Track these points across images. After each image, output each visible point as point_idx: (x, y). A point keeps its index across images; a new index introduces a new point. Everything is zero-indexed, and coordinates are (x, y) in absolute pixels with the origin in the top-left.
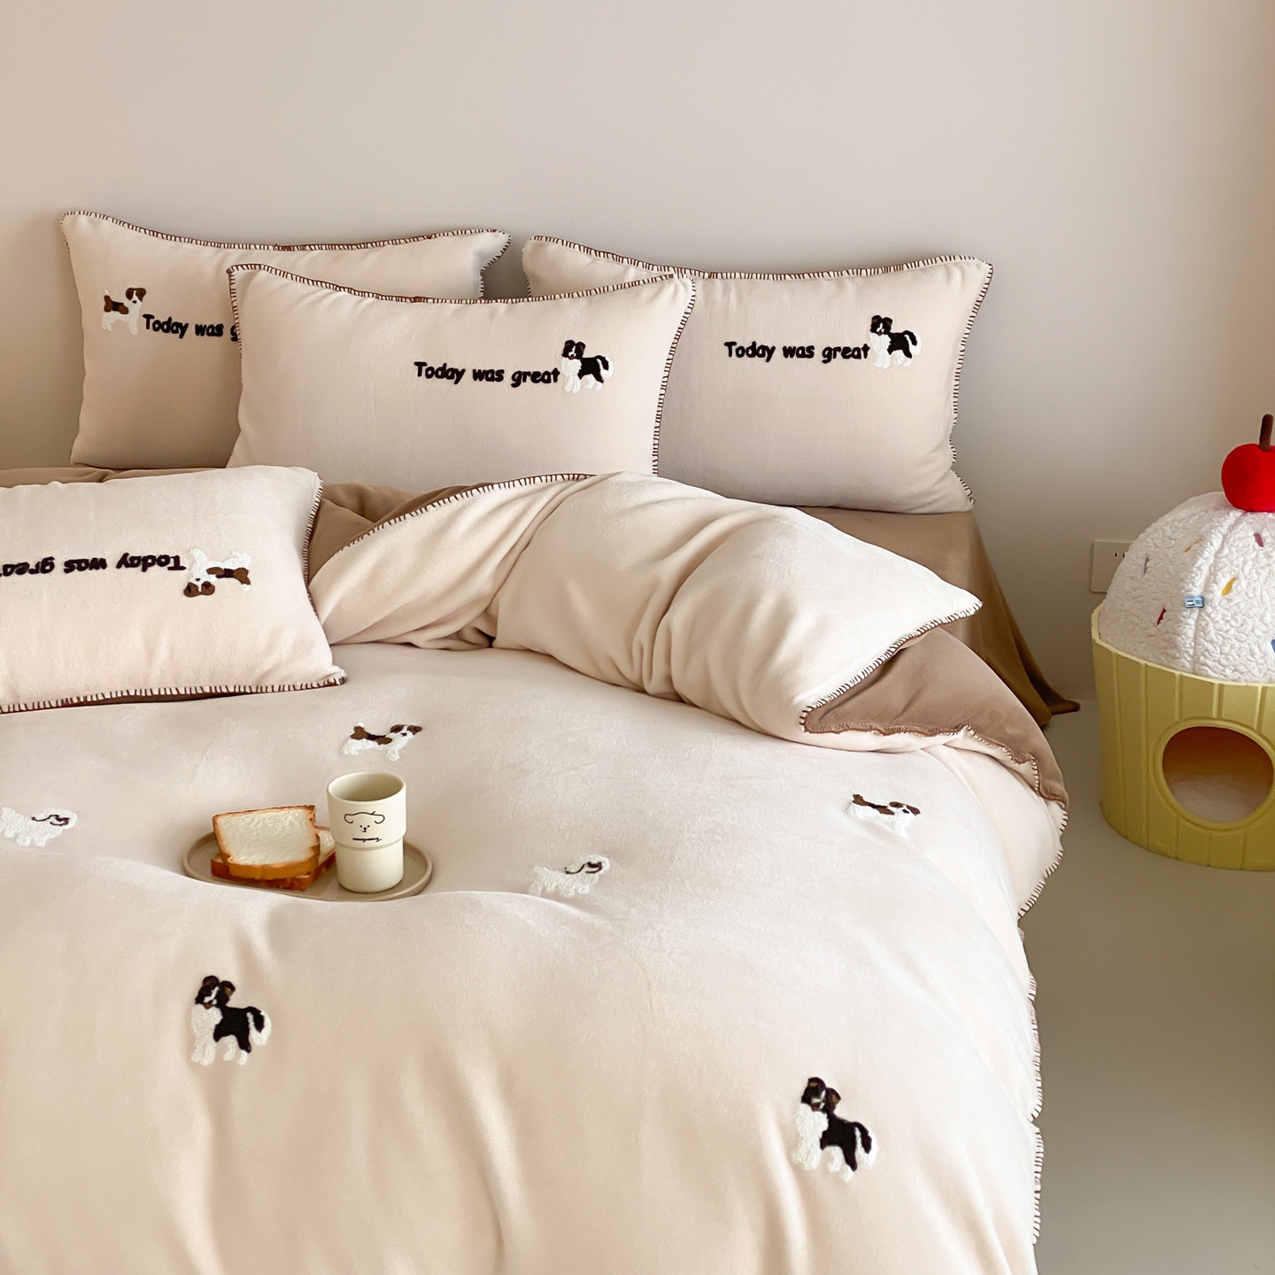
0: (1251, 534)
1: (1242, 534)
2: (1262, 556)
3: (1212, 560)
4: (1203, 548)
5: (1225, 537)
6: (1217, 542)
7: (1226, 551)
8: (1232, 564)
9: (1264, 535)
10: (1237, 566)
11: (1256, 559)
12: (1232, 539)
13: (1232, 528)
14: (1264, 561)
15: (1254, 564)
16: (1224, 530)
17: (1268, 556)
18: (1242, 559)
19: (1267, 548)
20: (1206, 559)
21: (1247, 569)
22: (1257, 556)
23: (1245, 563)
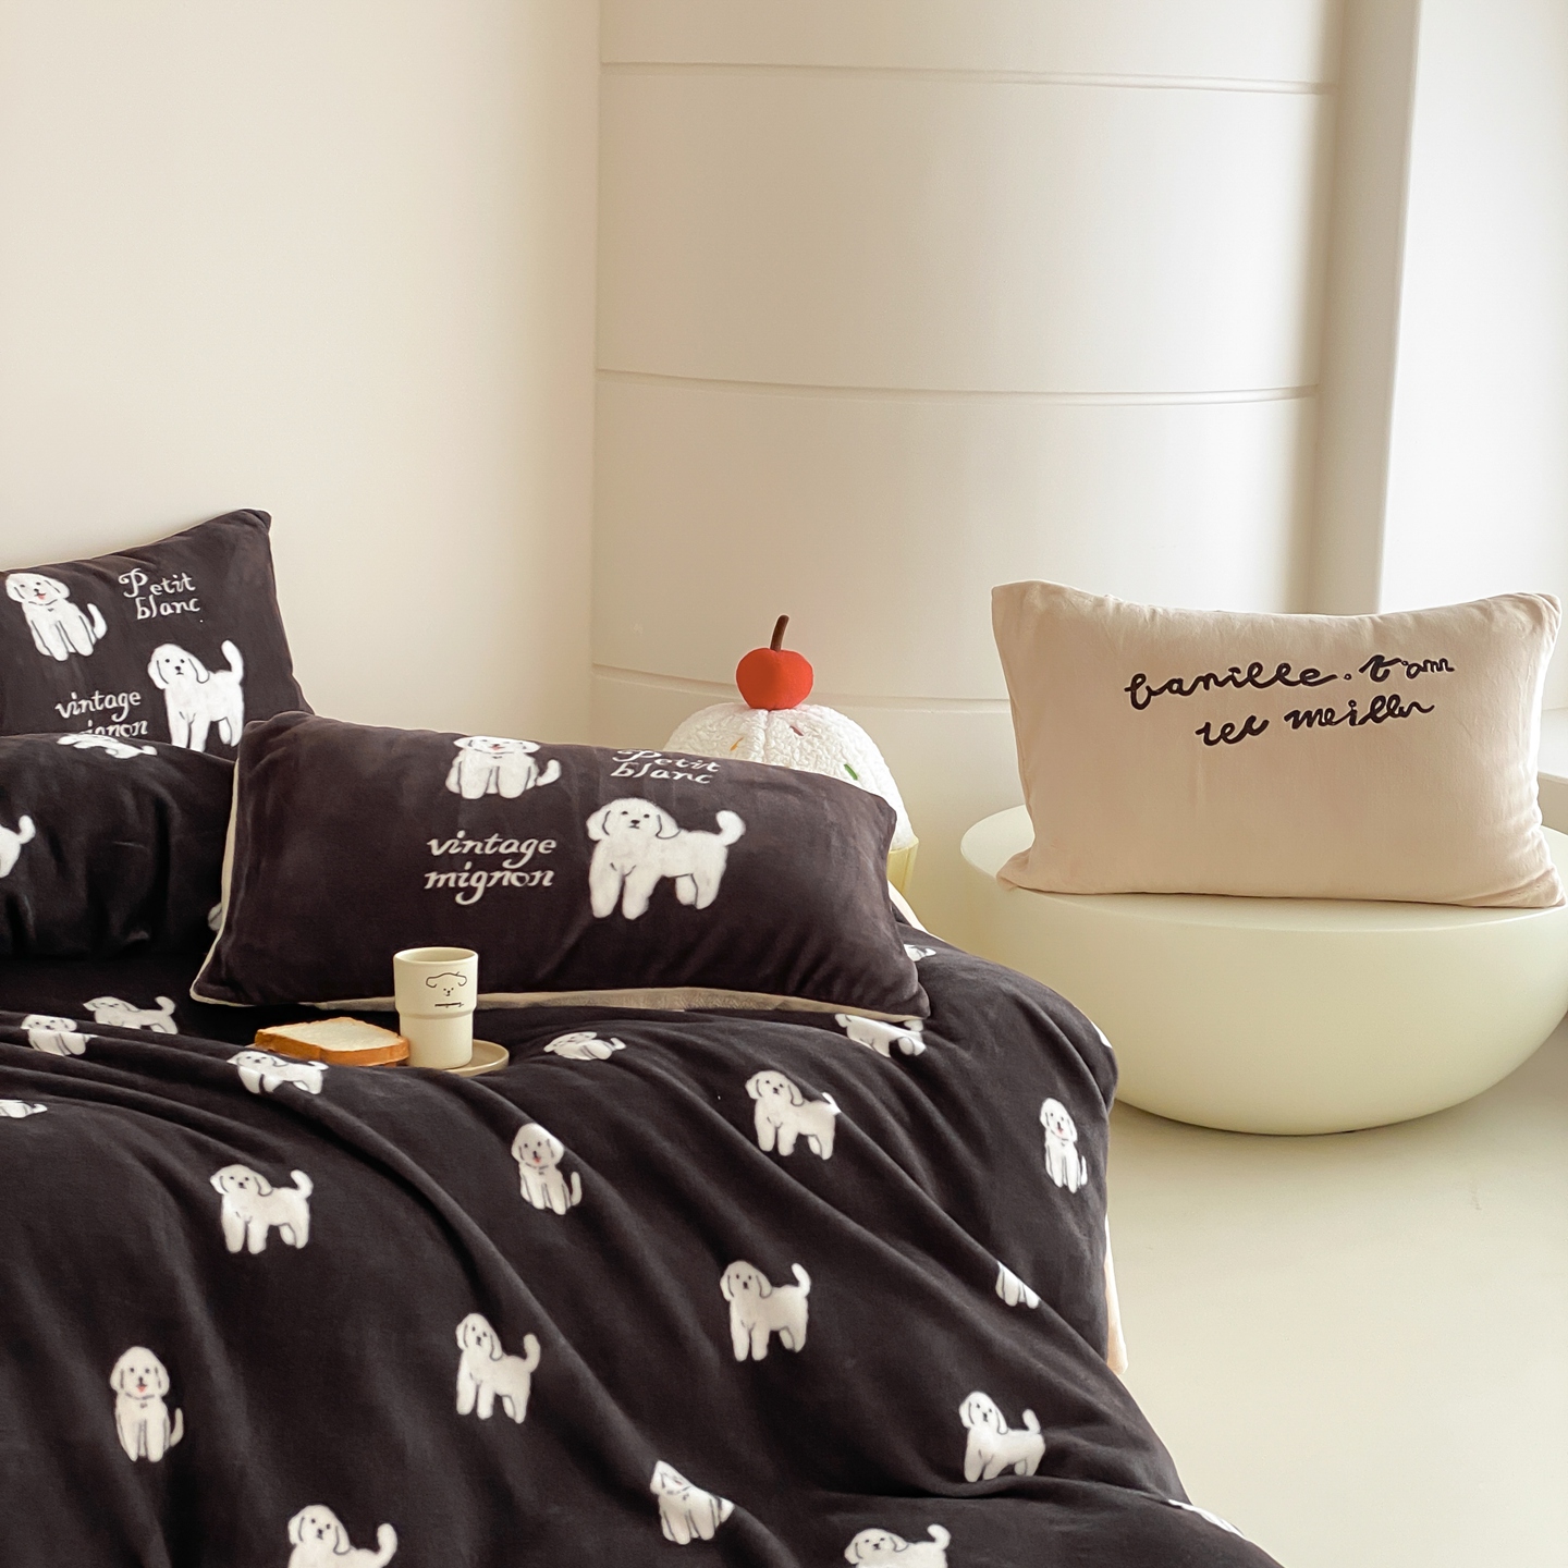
0: (788, 726)
1: (780, 728)
2: (805, 744)
3: (763, 752)
4: (752, 744)
5: (765, 731)
6: (762, 736)
7: (773, 744)
8: (782, 753)
9: (800, 726)
10: (787, 755)
11: (801, 748)
12: (774, 733)
13: (768, 723)
14: (809, 748)
15: (801, 752)
16: (763, 726)
17: (812, 744)
18: (789, 748)
19: (806, 737)
20: (758, 752)
21: (797, 756)
22: (801, 744)
23: (793, 752)
